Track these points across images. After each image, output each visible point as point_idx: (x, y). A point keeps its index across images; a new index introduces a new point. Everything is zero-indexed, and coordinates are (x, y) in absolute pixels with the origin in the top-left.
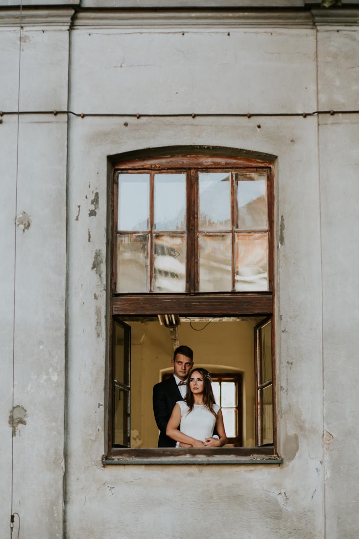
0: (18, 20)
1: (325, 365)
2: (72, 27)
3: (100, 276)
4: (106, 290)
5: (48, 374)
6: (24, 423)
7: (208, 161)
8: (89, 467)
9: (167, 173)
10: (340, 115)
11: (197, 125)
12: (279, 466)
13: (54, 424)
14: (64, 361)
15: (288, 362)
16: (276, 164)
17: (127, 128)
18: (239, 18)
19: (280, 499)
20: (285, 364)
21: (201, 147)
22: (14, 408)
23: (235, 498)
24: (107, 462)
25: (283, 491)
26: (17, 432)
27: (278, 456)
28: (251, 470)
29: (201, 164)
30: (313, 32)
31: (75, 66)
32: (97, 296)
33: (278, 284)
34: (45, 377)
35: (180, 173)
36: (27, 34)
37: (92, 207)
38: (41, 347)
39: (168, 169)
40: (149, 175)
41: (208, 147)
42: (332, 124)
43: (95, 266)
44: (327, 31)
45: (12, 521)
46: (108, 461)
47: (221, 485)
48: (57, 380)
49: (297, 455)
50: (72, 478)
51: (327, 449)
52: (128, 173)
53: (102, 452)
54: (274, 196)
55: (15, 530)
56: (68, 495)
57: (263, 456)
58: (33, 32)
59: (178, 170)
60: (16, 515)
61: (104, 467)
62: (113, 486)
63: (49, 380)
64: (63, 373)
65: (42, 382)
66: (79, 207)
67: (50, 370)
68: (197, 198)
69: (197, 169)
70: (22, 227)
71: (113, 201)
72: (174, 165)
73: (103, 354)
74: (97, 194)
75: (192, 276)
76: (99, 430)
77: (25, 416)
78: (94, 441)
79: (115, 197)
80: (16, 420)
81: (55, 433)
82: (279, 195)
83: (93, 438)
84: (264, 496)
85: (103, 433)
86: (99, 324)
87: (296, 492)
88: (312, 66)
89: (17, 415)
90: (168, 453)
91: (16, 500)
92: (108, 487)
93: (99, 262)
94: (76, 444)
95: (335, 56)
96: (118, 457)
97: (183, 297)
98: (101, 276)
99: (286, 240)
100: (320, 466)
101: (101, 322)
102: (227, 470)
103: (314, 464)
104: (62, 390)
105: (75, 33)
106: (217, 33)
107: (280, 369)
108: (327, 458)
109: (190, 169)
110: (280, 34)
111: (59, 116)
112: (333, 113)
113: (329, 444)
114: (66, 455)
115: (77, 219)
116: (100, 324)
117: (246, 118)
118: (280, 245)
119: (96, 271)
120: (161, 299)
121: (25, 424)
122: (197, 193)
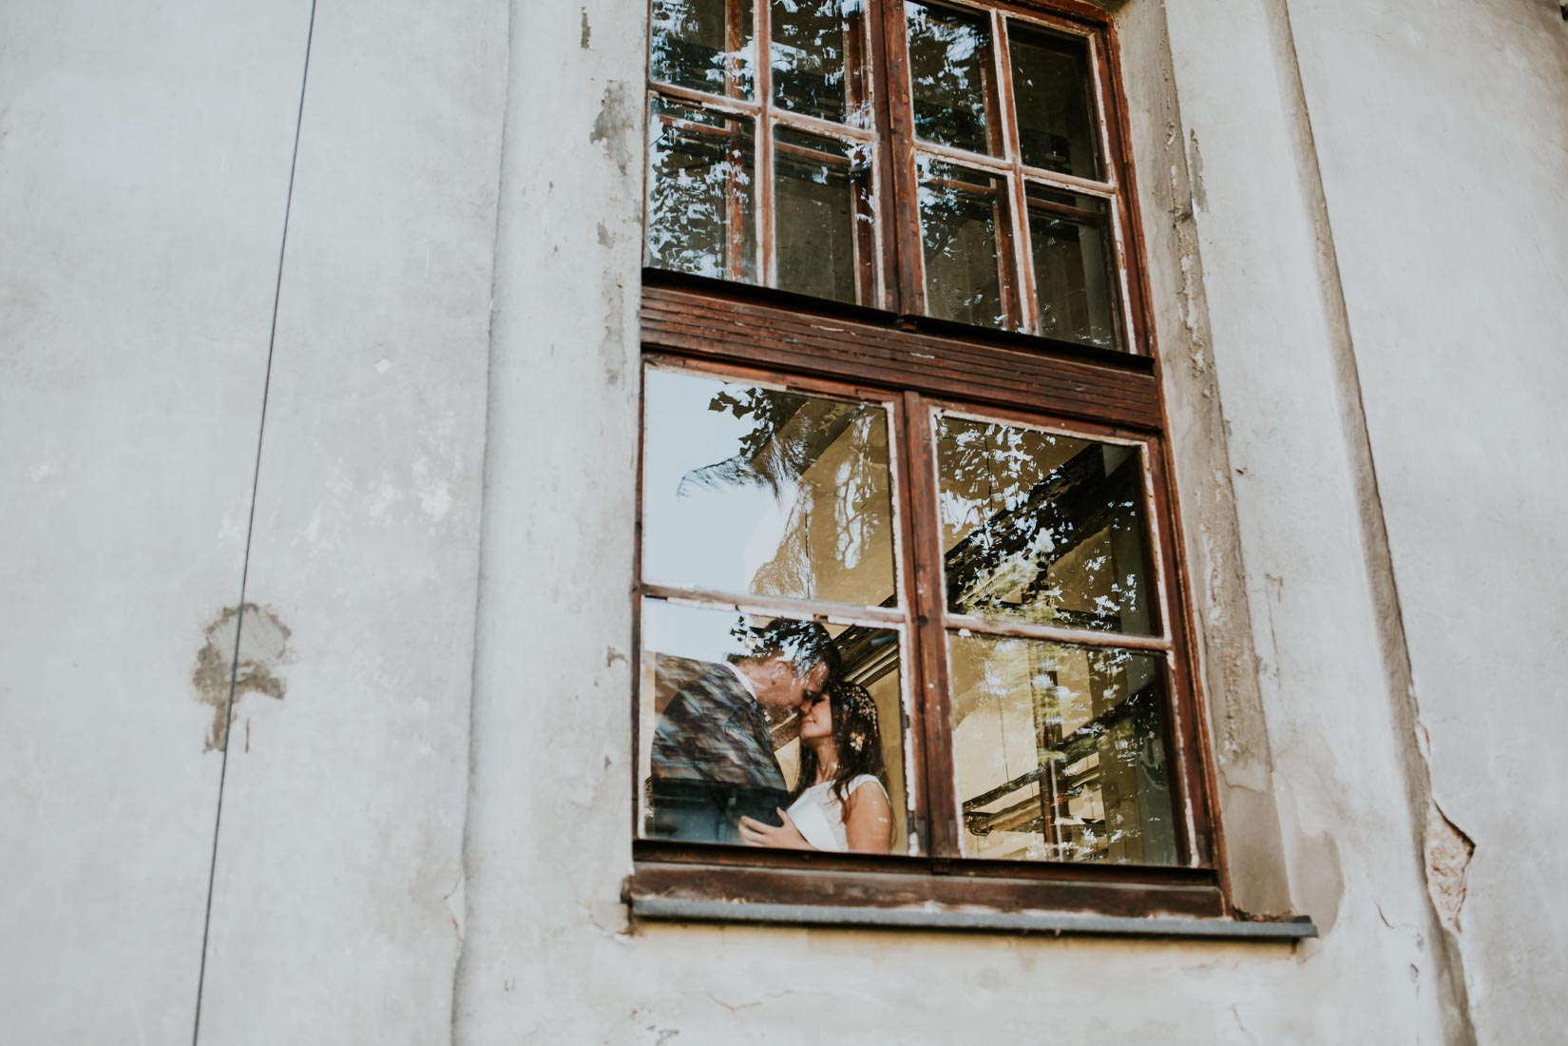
3: (623, 168)
5: (405, 481)
6: (271, 688)
12: (1294, 951)
14: (481, 440)
15: (1268, 576)
24: (644, 910)
26: (237, 730)
28: (1202, 966)
32: (610, 234)
34: (390, 493)
38: (383, 366)
43: (605, 130)
46: (652, 910)
47: (1104, 1025)
49: (1342, 911)
50: (487, 980)
53: (623, 862)
61: (630, 932)
62: (672, 1026)
63: (410, 508)
64: (477, 486)
65: (376, 511)
67: (419, 467)
73: (630, 453)
76: (608, 762)
77: (281, 654)
78: (586, 811)
83: (585, 796)
86: (616, 338)
89: (237, 649)
90: (856, 893)
92: (652, 1028)
93: (619, 123)
97: (880, 329)
98: (627, 172)
101: (622, 330)
114: (470, 862)
116: (621, 338)
118: (1196, 210)
119: (608, 147)
120: (807, 322)
121: (280, 696)
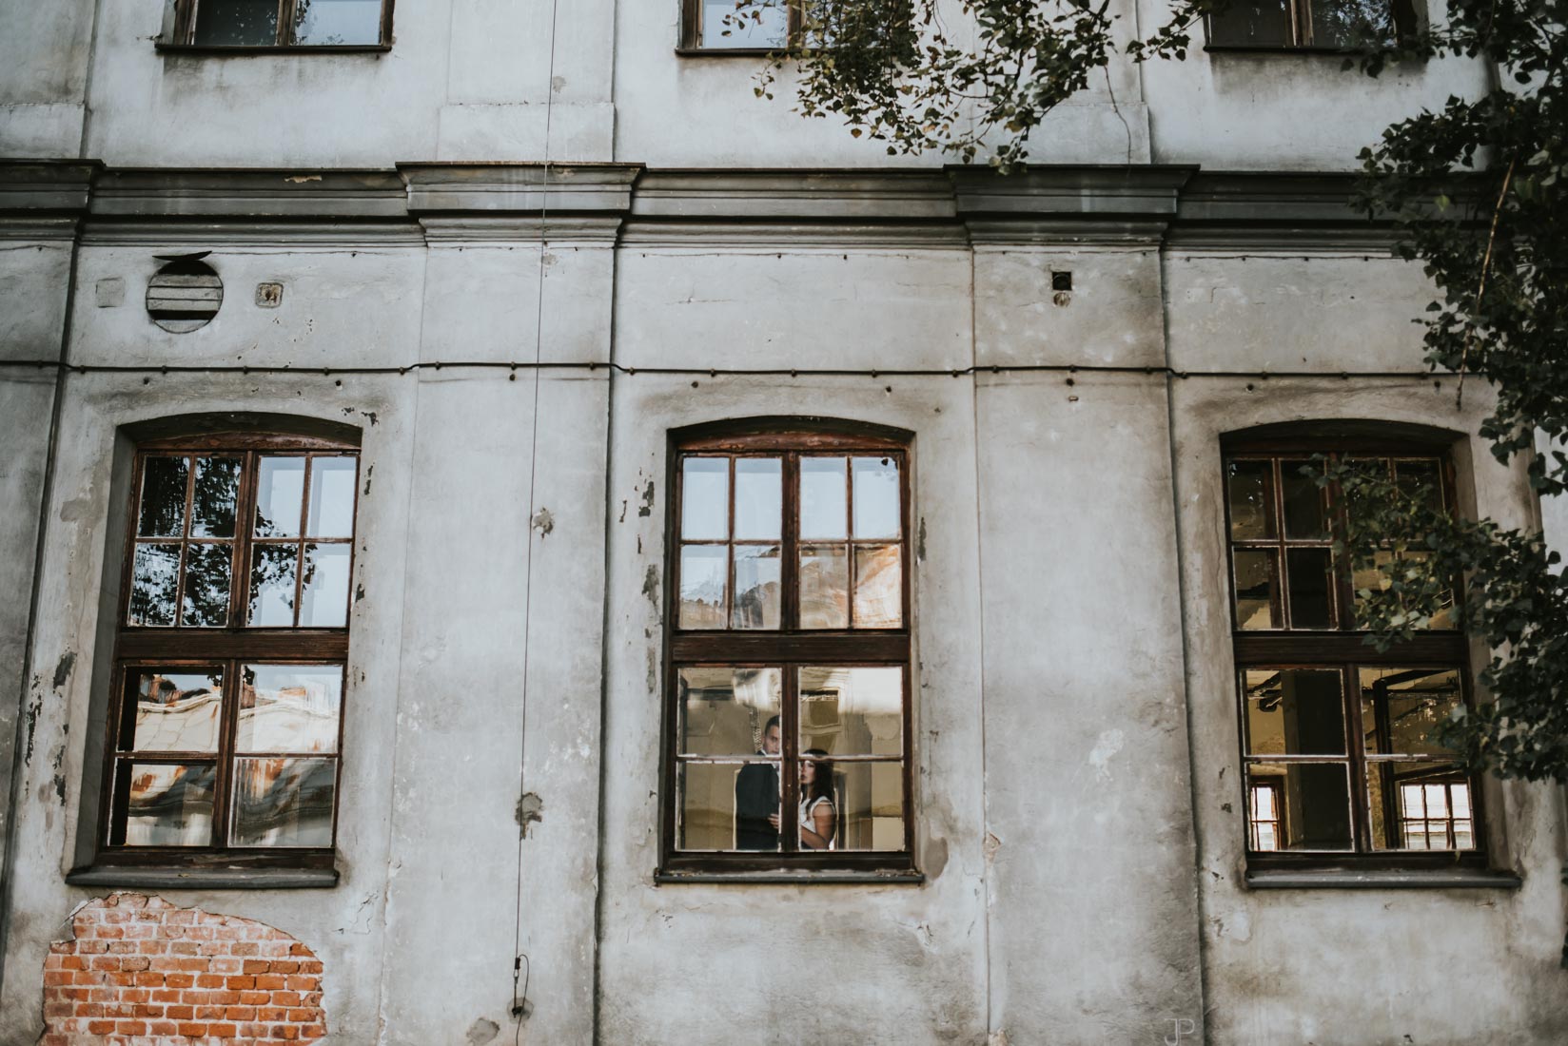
0: (539, 233)
1: (987, 735)
2: (618, 245)
3: (654, 603)
4: (664, 624)
5: (575, 746)
6: (538, 818)
7: (814, 440)
8: (634, 886)
9: (755, 456)
10: (1008, 373)
11: (799, 387)
12: (919, 885)
13: (583, 821)
14: (599, 728)
15: (931, 732)
16: (913, 444)
17: (697, 390)
18: (861, 233)
19: (921, 936)
20: (926, 734)
21: (805, 419)
22: (523, 797)
23: (854, 933)
24: (661, 878)
25: (924, 924)
26: (528, 833)
27: (917, 871)
28: (876, 892)
29: (803, 444)
30: (968, 254)
31: (621, 301)
32: (650, 632)
33: (916, 617)
34: (570, 751)
35: (773, 456)
36: (552, 252)
37: (645, 503)
38: (566, 706)
39: (757, 451)
40: (728, 460)
41: (815, 418)
42: (996, 385)
43: (648, 588)
44: (989, 252)
45: (517, 967)
46: (663, 878)
47: (831, 913)
48: (589, 758)
49: (946, 869)
50: (609, 902)
51: (991, 860)
52: (697, 456)
53: (655, 864)
54: (909, 491)
55: (522, 981)
56: (603, 928)
57: (895, 871)
58: (558, 249)
59: (770, 452)
60: (523, 959)
61: (657, 886)
62: (670, 915)
63: (577, 755)
64: (598, 744)
65: (566, 758)
66: (625, 502)
67: (579, 741)
68: (798, 493)
69: (798, 452)
70: (540, 530)
71: (674, 496)
72: (764, 445)
74: (651, 485)
75: (790, 607)
76: (650, 830)
77: (540, 808)
78: (643, 847)
79: (678, 491)
80: (527, 814)
81: (584, 834)
82: (919, 489)
83: (642, 842)
84: (896, 931)
85: (655, 835)
86: (652, 674)
87: (944, 924)
88: (966, 303)
89: (527, 807)
90: (753, 866)
91: (524, 935)
92: (664, 915)
93: (653, 582)
94: (616, 852)
95: (1000, 289)
96: (678, 872)
97: (776, 636)
98: (656, 603)
99: (928, 553)
100: (980, 887)
101: (655, 670)
102: (841, 891)
103: (971, 883)
104: (596, 771)
105: (623, 253)
106: (828, 255)
107: (919, 742)
108: (991, 873)
109: (787, 451)
110: (920, 258)
111: (598, 370)
112: (996, 370)
113: (994, 853)
114: (601, 868)
115: (622, 521)
116: (654, 673)
117: (869, 378)
118: (919, 560)
119: (649, 595)
120: (744, 639)
121: (540, 821)
122: (798, 486)
